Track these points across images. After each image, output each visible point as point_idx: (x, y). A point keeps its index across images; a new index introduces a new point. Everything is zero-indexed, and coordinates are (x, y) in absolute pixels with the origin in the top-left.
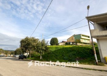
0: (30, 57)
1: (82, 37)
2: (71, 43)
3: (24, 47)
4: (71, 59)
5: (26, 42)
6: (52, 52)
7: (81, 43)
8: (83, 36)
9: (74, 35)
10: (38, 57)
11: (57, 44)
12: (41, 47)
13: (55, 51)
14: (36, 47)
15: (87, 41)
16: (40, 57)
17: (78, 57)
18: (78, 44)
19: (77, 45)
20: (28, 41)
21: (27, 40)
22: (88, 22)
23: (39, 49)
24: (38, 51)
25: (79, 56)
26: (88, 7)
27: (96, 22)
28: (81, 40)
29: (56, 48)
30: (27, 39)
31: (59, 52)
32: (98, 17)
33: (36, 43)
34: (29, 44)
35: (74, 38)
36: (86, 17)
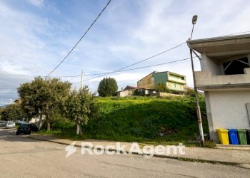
0: (49, 129)
1: (171, 78)
2: (147, 92)
3: (30, 104)
4: (148, 132)
5: (35, 92)
6: (105, 116)
7: (168, 91)
8: (172, 75)
9: (154, 74)
10: (70, 128)
11: (116, 94)
12: (79, 108)
13: (111, 114)
14: (65, 108)
15: (178, 88)
16: (75, 128)
17: (164, 126)
18: (162, 94)
19: (159, 97)
20: (43, 91)
21: (39, 88)
22: (191, 53)
23: (75, 112)
24: (72, 118)
25: (166, 125)
26: (195, 19)
27: (206, 53)
28: (167, 83)
29: (115, 105)
30: (38, 83)
31: (123, 117)
32: (211, 44)
33: (67, 98)
34: (44, 98)
35: (153, 79)
36: (187, 42)
